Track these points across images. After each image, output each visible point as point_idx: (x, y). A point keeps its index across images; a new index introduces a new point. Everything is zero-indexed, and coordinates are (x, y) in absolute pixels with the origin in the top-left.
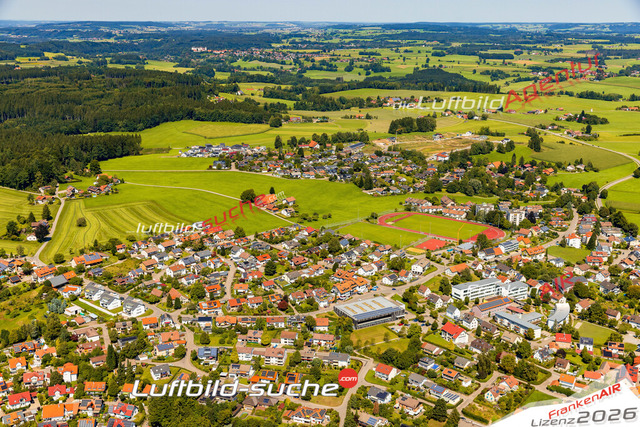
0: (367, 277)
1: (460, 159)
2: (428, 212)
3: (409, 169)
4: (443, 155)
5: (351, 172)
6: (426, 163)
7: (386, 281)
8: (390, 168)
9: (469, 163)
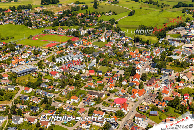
0: (25, 58)
1: (67, 13)
2: (52, 34)
3: (47, 18)
4: (61, 12)
5: (23, 21)
6: (54, 15)
7: (32, 59)
8: (39, 18)
9: (70, 14)
